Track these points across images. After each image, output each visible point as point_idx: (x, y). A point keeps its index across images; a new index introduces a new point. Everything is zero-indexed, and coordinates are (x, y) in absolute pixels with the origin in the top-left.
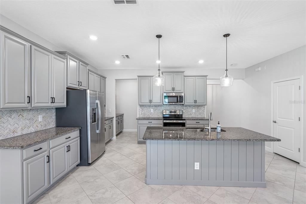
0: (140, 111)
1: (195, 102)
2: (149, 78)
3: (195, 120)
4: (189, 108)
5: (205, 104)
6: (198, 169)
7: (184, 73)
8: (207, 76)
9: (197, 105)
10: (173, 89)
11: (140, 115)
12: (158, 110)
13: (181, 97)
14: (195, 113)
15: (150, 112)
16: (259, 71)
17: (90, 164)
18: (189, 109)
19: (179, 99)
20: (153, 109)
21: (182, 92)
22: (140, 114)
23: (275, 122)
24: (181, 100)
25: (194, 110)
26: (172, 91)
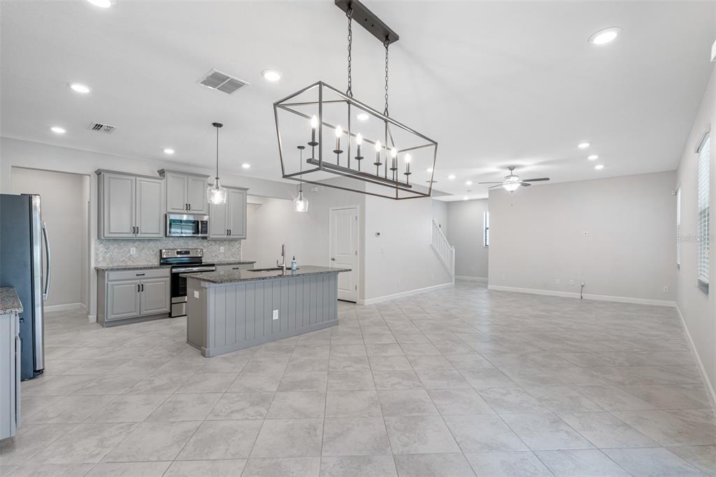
0: (98, 252)
1: (229, 232)
2: (133, 178)
3: (231, 264)
4: (213, 243)
5: (244, 237)
6: (277, 318)
7: (209, 178)
8: (247, 189)
9: (230, 238)
10: (188, 207)
11: (99, 263)
12: (149, 250)
13: (205, 224)
14: (224, 253)
15: (129, 255)
16: (315, 192)
17: (39, 371)
18: (215, 247)
19: (200, 227)
20: (137, 248)
21: (205, 215)
22: (101, 259)
23: (333, 260)
24: (204, 229)
25: (222, 249)
26: (186, 212)
